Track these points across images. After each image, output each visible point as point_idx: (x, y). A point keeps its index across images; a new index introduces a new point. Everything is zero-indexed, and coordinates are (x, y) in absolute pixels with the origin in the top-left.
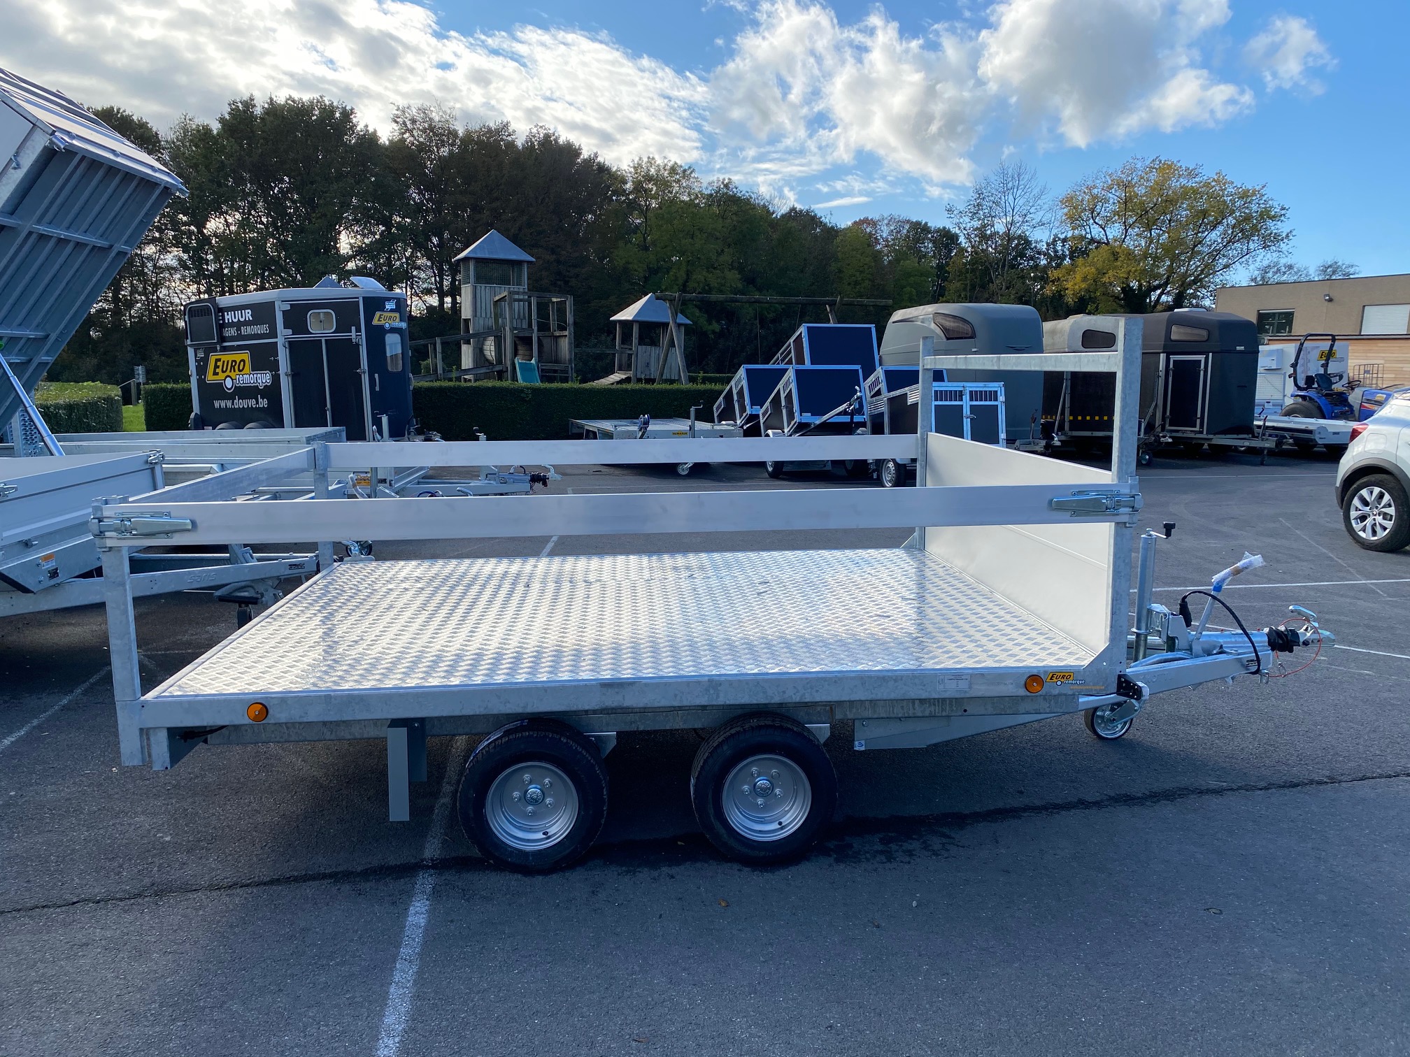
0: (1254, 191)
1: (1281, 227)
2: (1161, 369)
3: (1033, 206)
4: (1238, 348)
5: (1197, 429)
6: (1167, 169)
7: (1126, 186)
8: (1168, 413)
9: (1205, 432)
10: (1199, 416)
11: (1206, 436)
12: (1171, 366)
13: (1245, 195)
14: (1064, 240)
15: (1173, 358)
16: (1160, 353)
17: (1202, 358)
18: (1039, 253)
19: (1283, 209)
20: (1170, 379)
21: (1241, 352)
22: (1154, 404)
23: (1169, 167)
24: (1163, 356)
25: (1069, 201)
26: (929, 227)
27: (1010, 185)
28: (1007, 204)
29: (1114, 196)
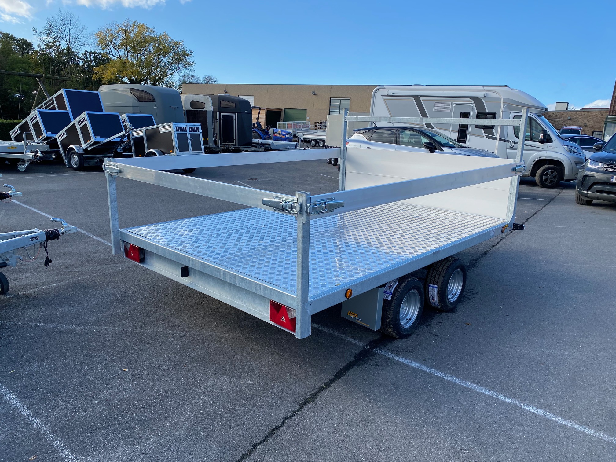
0: (179, 43)
1: (190, 59)
2: (217, 118)
3: (79, 35)
4: (246, 111)
5: (234, 143)
6: (142, 27)
7: (126, 32)
8: (222, 137)
9: (237, 145)
10: (234, 138)
11: (237, 147)
12: (222, 118)
13: (176, 44)
14: (91, 53)
15: (222, 114)
16: (216, 112)
17: (234, 115)
18: (79, 58)
19: (191, 52)
20: (222, 123)
21: (247, 113)
22: (216, 133)
23: (143, 26)
24: (218, 113)
25: (99, 35)
26: (14, 38)
27: (66, 22)
28: (66, 32)
29: (121, 36)
